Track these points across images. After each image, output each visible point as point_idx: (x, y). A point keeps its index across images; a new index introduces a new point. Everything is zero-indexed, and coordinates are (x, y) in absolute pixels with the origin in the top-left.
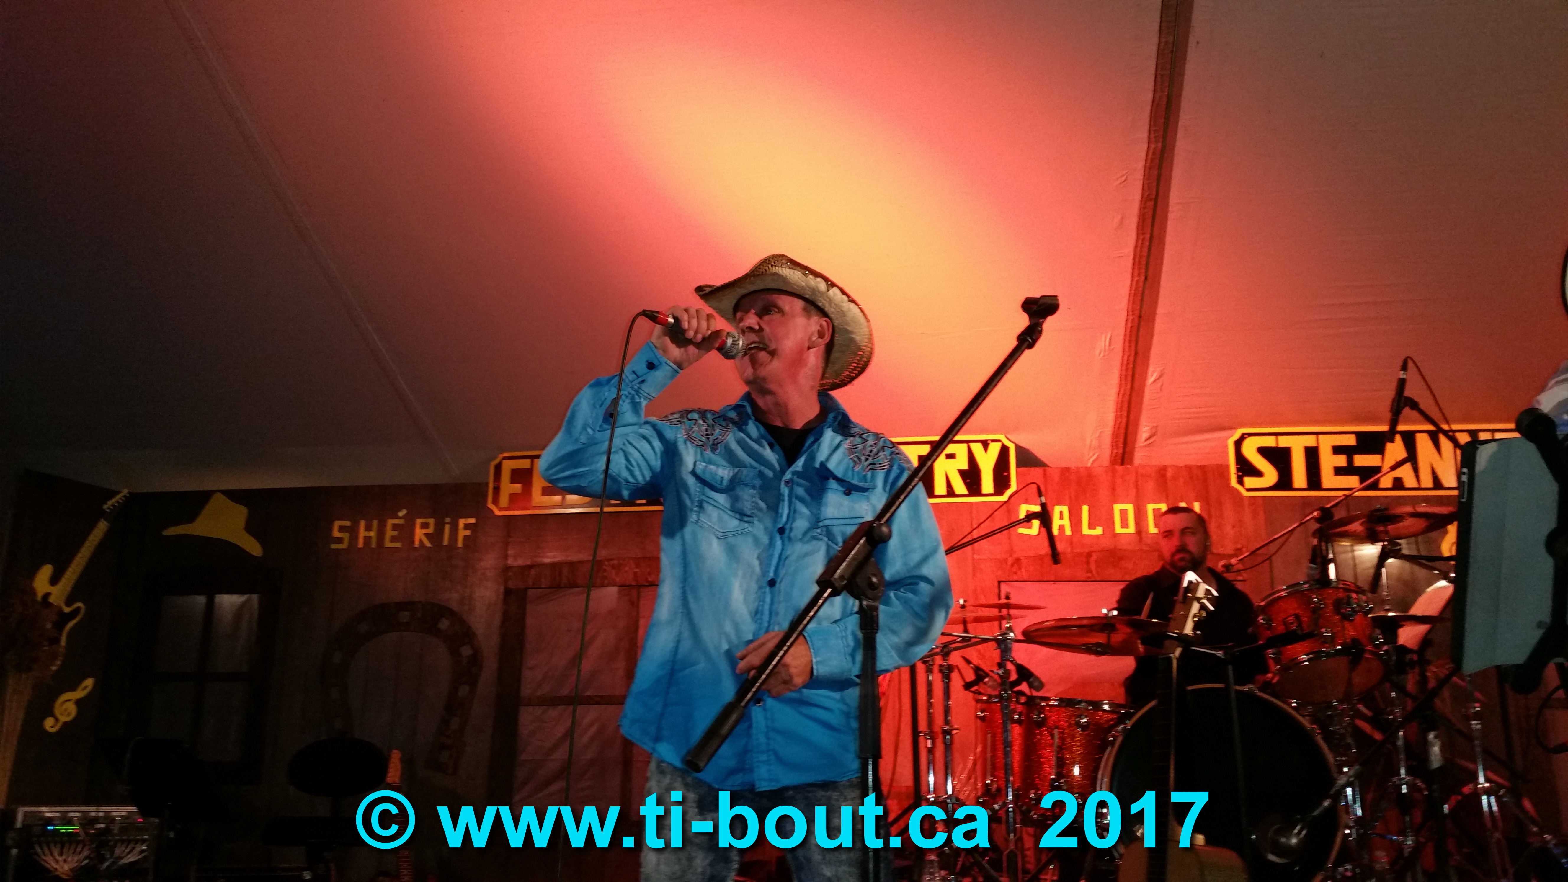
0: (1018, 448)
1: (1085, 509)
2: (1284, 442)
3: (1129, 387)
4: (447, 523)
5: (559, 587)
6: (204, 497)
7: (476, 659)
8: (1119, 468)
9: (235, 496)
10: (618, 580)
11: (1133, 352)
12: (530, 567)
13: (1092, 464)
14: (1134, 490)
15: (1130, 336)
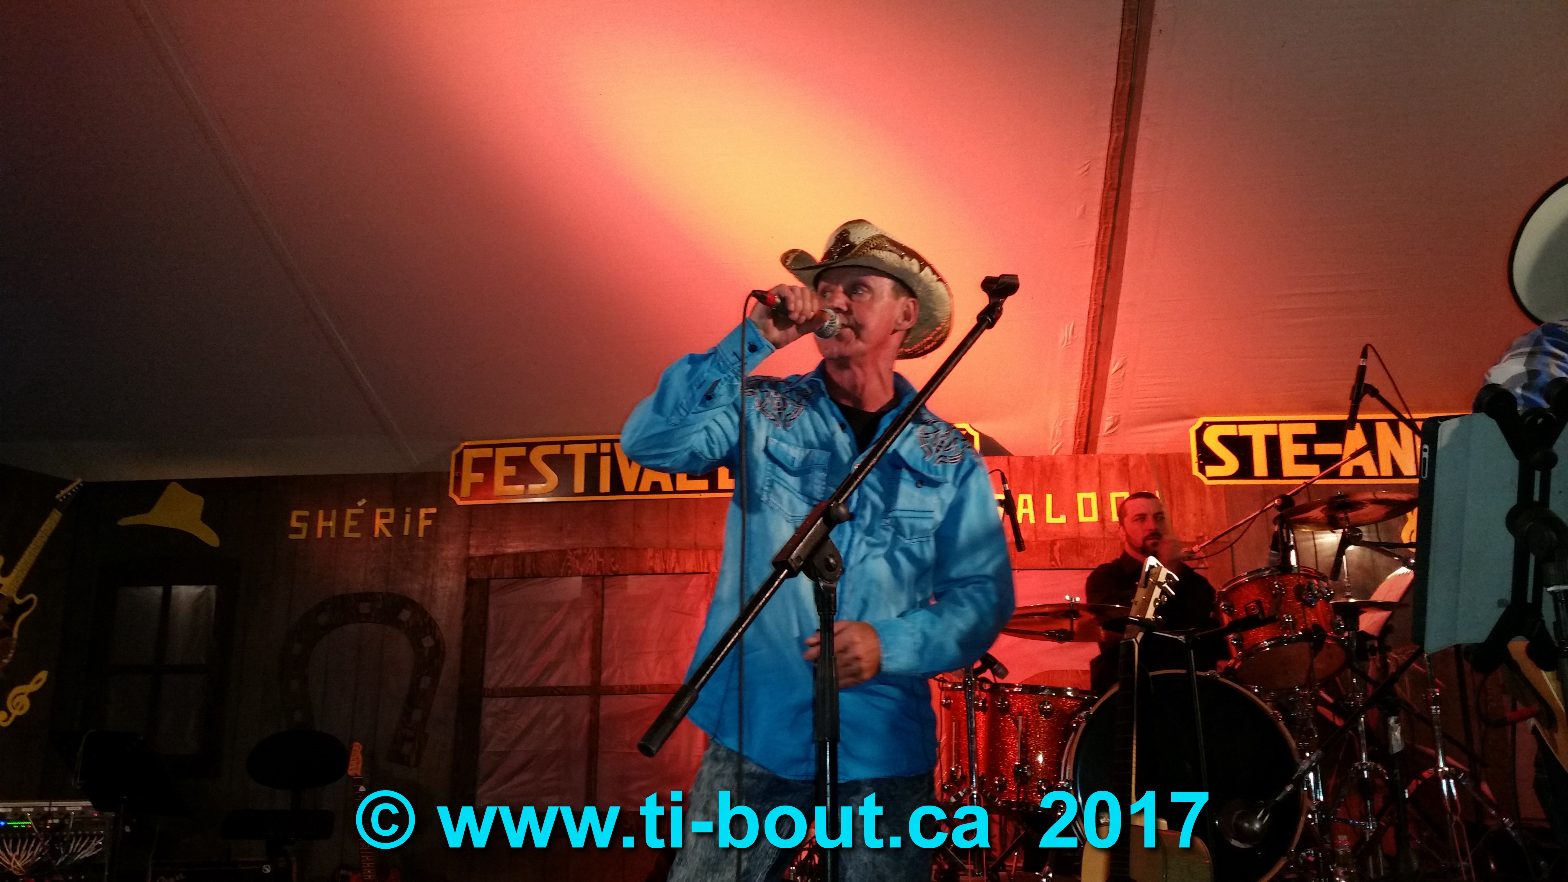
0: (982, 437)
1: (1049, 497)
2: (1244, 431)
3: (1092, 376)
4: (408, 513)
5: (522, 577)
6: (159, 487)
7: (438, 649)
8: (1082, 457)
9: (190, 485)
10: (582, 570)
11: (1095, 342)
12: (492, 557)
13: (1055, 453)
14: (1098, 479)
15: (1093, 326)
